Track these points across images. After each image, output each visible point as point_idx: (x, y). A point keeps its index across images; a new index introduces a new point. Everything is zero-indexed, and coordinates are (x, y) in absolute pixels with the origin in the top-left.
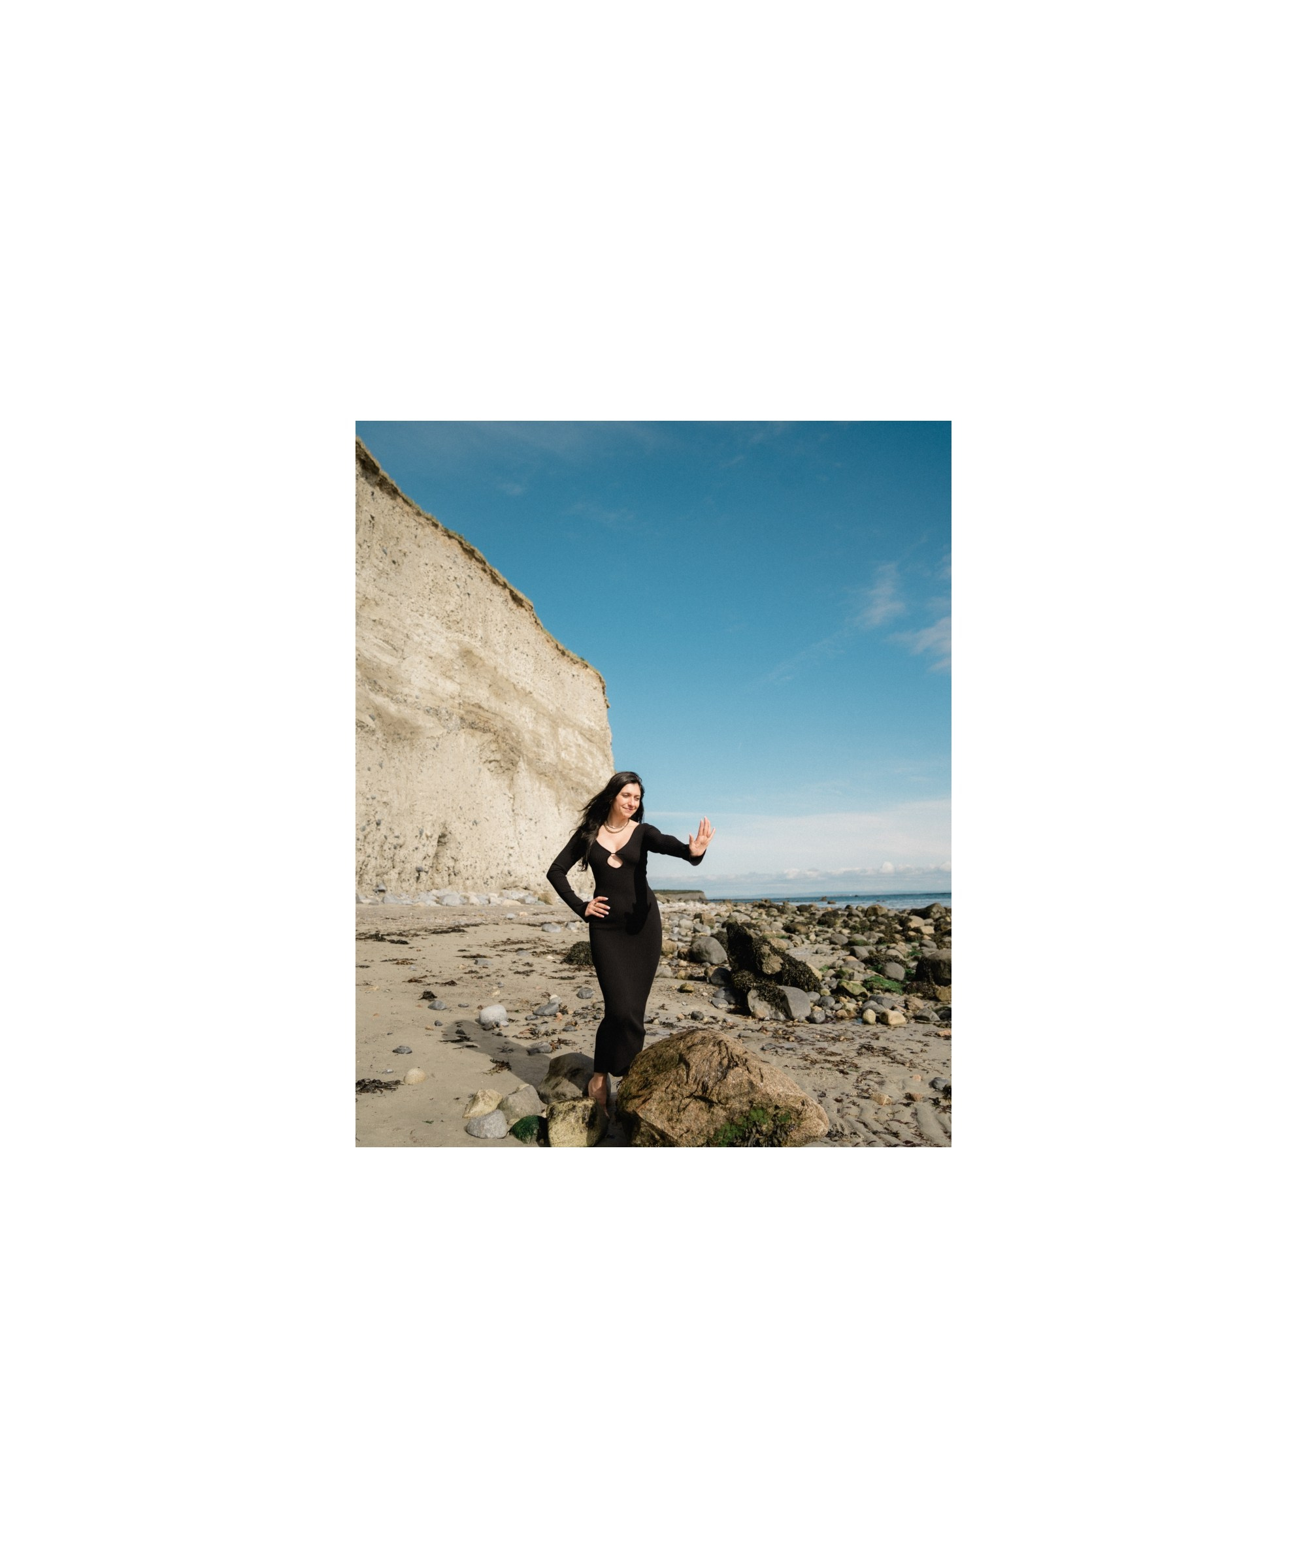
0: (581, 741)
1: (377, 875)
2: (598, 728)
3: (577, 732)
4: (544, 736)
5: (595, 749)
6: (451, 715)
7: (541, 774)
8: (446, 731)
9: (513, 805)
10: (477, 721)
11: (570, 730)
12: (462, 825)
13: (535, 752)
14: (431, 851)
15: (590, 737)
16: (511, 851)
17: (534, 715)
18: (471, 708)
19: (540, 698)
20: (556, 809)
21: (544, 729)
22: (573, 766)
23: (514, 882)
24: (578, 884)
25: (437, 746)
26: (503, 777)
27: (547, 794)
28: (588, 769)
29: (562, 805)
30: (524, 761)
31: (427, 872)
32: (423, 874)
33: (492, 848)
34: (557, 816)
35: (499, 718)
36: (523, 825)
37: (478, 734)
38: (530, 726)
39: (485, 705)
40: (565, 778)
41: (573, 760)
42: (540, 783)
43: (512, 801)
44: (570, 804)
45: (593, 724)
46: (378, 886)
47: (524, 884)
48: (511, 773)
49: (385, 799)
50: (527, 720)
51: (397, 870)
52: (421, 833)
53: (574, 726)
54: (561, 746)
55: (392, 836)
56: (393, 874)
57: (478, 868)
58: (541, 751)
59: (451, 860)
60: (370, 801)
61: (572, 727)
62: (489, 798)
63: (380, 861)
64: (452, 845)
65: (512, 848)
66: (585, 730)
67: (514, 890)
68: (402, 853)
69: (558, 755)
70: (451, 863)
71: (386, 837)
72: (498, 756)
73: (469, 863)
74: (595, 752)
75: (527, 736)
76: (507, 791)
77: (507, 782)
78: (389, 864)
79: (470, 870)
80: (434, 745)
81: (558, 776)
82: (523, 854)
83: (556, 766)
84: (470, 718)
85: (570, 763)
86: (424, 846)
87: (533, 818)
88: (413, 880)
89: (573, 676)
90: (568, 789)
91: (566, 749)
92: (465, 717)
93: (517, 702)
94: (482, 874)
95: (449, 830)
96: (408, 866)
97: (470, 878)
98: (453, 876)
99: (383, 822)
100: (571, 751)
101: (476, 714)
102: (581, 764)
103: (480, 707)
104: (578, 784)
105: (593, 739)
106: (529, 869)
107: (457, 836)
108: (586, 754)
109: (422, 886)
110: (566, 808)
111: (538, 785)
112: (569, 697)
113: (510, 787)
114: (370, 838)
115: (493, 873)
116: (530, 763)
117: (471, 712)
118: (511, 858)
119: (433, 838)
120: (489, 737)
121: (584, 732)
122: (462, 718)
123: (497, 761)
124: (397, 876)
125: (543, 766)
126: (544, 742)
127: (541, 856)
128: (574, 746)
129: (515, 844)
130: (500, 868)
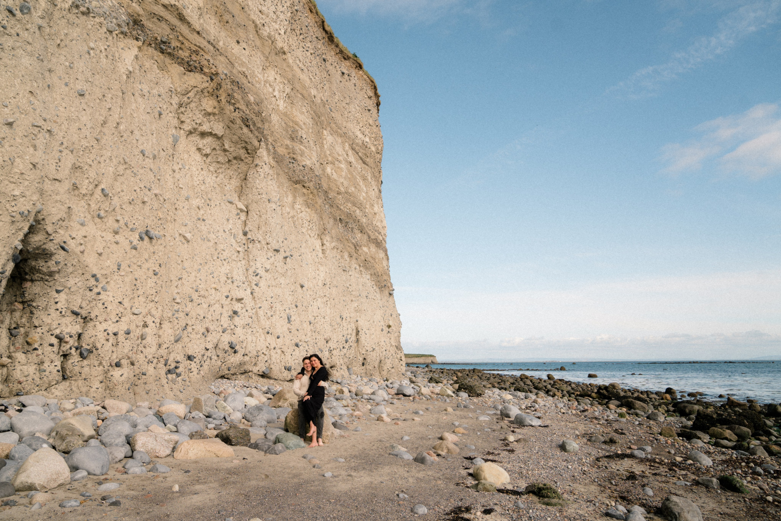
0: (352, 159)
2: (373, 149)
3: (347, 144)
4: (303, 127)
5: (369, 174)
7: (297, 182)
9: (245, 223)
10: (174, 44)
11: (339, 140)
12: (109, 236)
13: (287, 147)
15: (364, 157)
16: (237, 307)
17: (287, 90)
18: (161, 10)
19: (298, 71)
20: (319, 242)
21: (302, 119)
22: (342, 189)
23: (242, 364)
26: (229, 172)
28: (361, 198)
29: (326, 240)
30: (268, 150)
33: (195, 296)
34: (320, 255)
35: (223, 58)
36: (261, 260)
37: (176, 69)
38: (281, 104)
41: (342, 180)
42: (295, 197)
43: (243, 216)
44: (339, 240)
45: (367, 139)
47: (261, 367)
48: (243, 167)
53: (344, 135)
54: (326, 156)
57: (150, 340)
58: (298, 147)
59: (70, 318)
61: (341, 136)
62: (196, 202)
65: (239, 300)
66: (357, 144)
69: (322, 166)
70: (70, 327)
72: (219, 129)
73: (122, 327)
74: (369, 178)
75: (276, 118)
76: (235, 199)
77: (235, 183)
79: (126, 345)
82: (261, 312)
83: (319, 179)
85: (339, 183)
87: (282, 250)
89: (343, 73)
90: (335, 219)
91: (333, 163)
93: (260, 55)
94: (163, 351)
97: (124, 362)
98: (75, 357)
100: (339, 168)
102: (353, 189)
103: (182, 18)
104: (349, 215)
105: (368, 160)
106: (271, 339)
107: (90, 259)
108: (358, 177)
110: (334, 244)
111: (290, 198)
112: (337, 98)
113: (241, 192)
115: (195, 349)
116: (278, 159)
118: (236, 318)
120: (199, 80)
121: (357, 148)
122: (136, 21)
123: (215, 136)
125: (301, 170)
126: (302, 133)
127: (292, 319)
128: (344, 162)
129: (245, 294)
130: (212, 338)
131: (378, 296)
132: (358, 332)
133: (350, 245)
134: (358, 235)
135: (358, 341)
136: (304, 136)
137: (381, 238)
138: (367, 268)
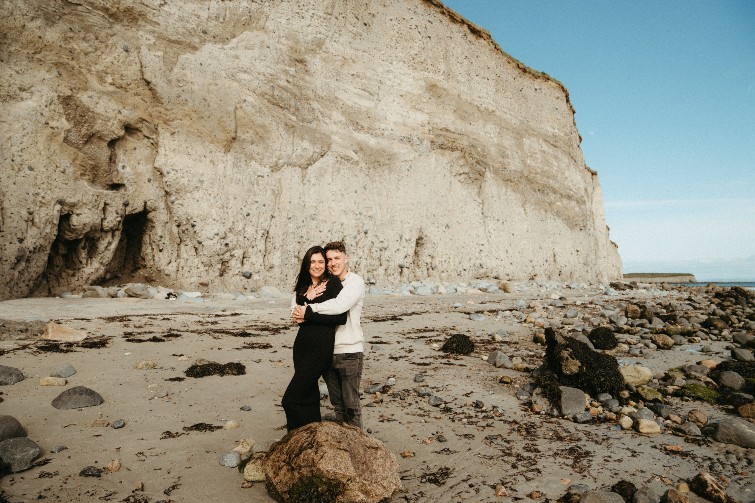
0: (545, 147)
1: (368, 272)
2: (562, 134)
3: (541, 140)
4: (508, 147)
5: (560, 153)
6: (421, 141)
7: (507, 180)
8: (417, 154)
9: (482, 209)
10: (446, 142)
11: (535, 139)
12: (437, 229)
13: (500, 162)
14: (411, 252)
15: (555, 143)
16: (482, 248)
17: (498, 130)
18: (440, 132)
19: (503, 114)
20: (523, 209)
21: (508, 141)
22: (539, 171)
23: (486, 273)
24: (547, 272)
25: (410, 167)
26: (473, 186)
27: (513, 197)
28: (554, 172)
29: (528, 206)
30: (490, 170)
31: (408, 268)
32: (405, 270)
33: (464, 245)
34: (524, 215)
35: (465, 137)
36: (491, 225)
37: (447, 153)
38: (495, 140)
39: (451, 128)
40: (530, 181)
41: (538, 165)
42: (507, 188)
43: (481, 206)
44: (536, 204)
45: (556, 131)
46: (369, 280)
47: (494, 274)
48: (479, 182)
49: (370, 214)
50: (492, 135)
51: (383, 267)
52: (401, 238)
53: (538, 135)
54: (526, 154)
55: (378, 241)
56: (381, 270)
57: (451, 263)
58: (506, 161)
59: (429, 257)
60: (359, 216)
61: (536, 135)
62: (460, 205)
63: (369, 261)
64: (429, 246)
65: (483, 245)
66: (549, 137)
67: (486, 280)
68: (386, 254)
69: (524, 162)
70: (429, 260)
71: (372, 243)
72: (467, 170)
73: (443, 259)
74: (560, 156)
75: (493, 150)
76: (477, 198)
77: (476, 190)
78: (377, 263)
79: (445, 265)
80: (408, 167)
81: (523, 180)
82: (493, 249)
83: (521, 172)
84: (440, 141)
85: (536, 168)
86: (404, 247)
87: (501, 219)
88: (397, 275)
89: (536, 89)
90: (535, 191)
91: (531, 156)
92: (435, 140)
93: (481, 121)
94: (456, 267)
95: (425, 233)
96: (392, 264)
97: (445, 271)
98: (431, 270)
99: (369, 232)
100: (536, 158)
101: (444, 136)
102: (547, 168)
103: (447, 130)
104: (544, 186)
105: (558, 144)
106: (498, 262)
107: (433, 238)
108: (551, 158)
109: (405, 279)
110: (533, 207)
111: (504, 190)
112: (532, 110)
113: (479, 194)
114: (361, 244)
115: (466, 266)
116: (496, 172)
117: (440, 135)
118: (482, 253)
119: (412, 241)
120: (457, 154)
121: (548, 139)
122: (432, 142)
123: (466, 173)
124: (384, 272)
125: (509, 174)
126: (508, 152)
127: (509, 251)
128: (539, 153)
129: (485, 242)
130: (472, 262)
131: (569, 232)
132: (554, 256)
133: (546, 204)
134: (552, 197)
135: (555, 261)
136: (509, 154)
137: (572, 193)
138: (559, 216)
